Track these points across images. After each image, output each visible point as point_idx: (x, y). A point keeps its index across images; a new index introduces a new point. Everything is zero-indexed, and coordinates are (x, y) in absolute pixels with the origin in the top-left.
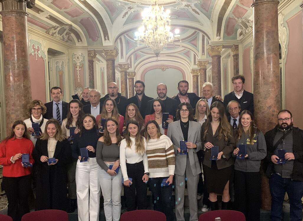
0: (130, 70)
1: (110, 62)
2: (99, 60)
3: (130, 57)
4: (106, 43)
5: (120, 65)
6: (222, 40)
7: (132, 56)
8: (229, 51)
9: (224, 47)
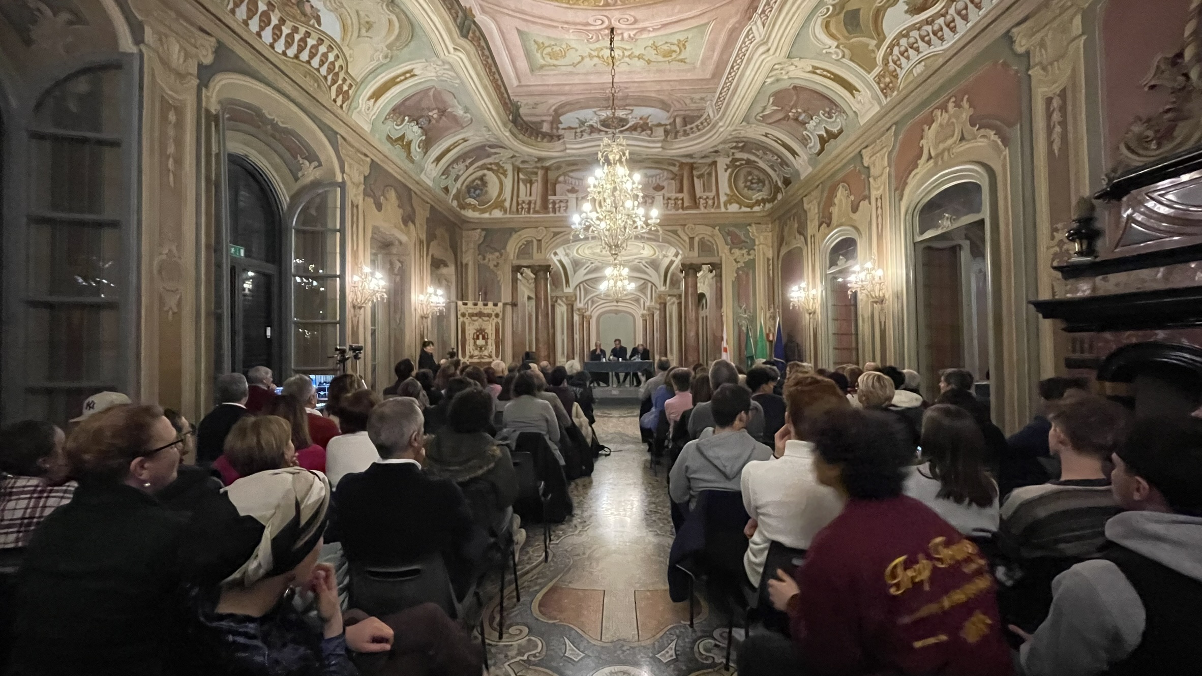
0: (588, 313)
1: (570, 307)
2: (560, 305)
3: (587, 302)
4: (566, 290)
5: (579, 310)
6: (667, 289)
7: (590, 302)
8: (674, 299)
9: (669, 295)
